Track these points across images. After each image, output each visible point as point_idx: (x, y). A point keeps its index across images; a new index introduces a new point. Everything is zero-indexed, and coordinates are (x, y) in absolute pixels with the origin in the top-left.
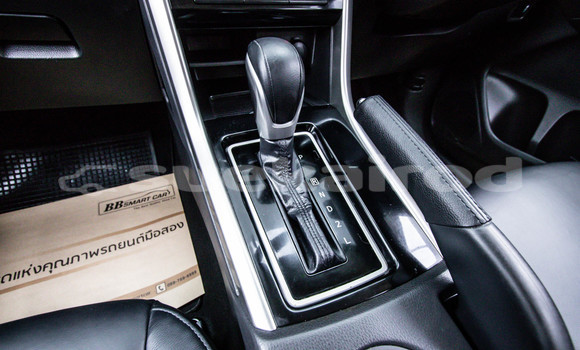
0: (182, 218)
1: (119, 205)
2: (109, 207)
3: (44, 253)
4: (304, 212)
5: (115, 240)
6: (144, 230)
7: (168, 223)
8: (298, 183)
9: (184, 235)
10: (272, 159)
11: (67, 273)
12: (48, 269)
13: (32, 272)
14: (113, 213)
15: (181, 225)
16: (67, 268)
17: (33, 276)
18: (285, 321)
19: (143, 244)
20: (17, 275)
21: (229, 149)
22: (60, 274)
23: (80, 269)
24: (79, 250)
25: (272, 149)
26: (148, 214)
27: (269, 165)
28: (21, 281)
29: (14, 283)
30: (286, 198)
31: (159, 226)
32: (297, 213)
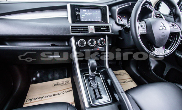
0: (72, 89)
1: (57, 84)
2: (55, 85)
3: (40, 94)
4: (96, 89)
5: (56, 93)
6: (62, 91)
7: (68, 90)
8: (96, 83)
9: (72, 93)
10: (91, 78)
11: (45, 100)
12: (41, 98)
13: (38, 99)
14: (56, 86)
15: (71, 91)
16: (45, 98)
17: (38, 100)
18: (90, 106)
19: (62, 95)
20: (35, 99)
21: (84, 76)
22: (43, 100)
23: (48, 99)
24: (48, 95)
25: (91, 77)
26: (64, 87)
27: (91, 79)
28: (35, 100)
29: (34, 101)
30: (93, 86)
31: (66, 91)
32: (95, 89)
